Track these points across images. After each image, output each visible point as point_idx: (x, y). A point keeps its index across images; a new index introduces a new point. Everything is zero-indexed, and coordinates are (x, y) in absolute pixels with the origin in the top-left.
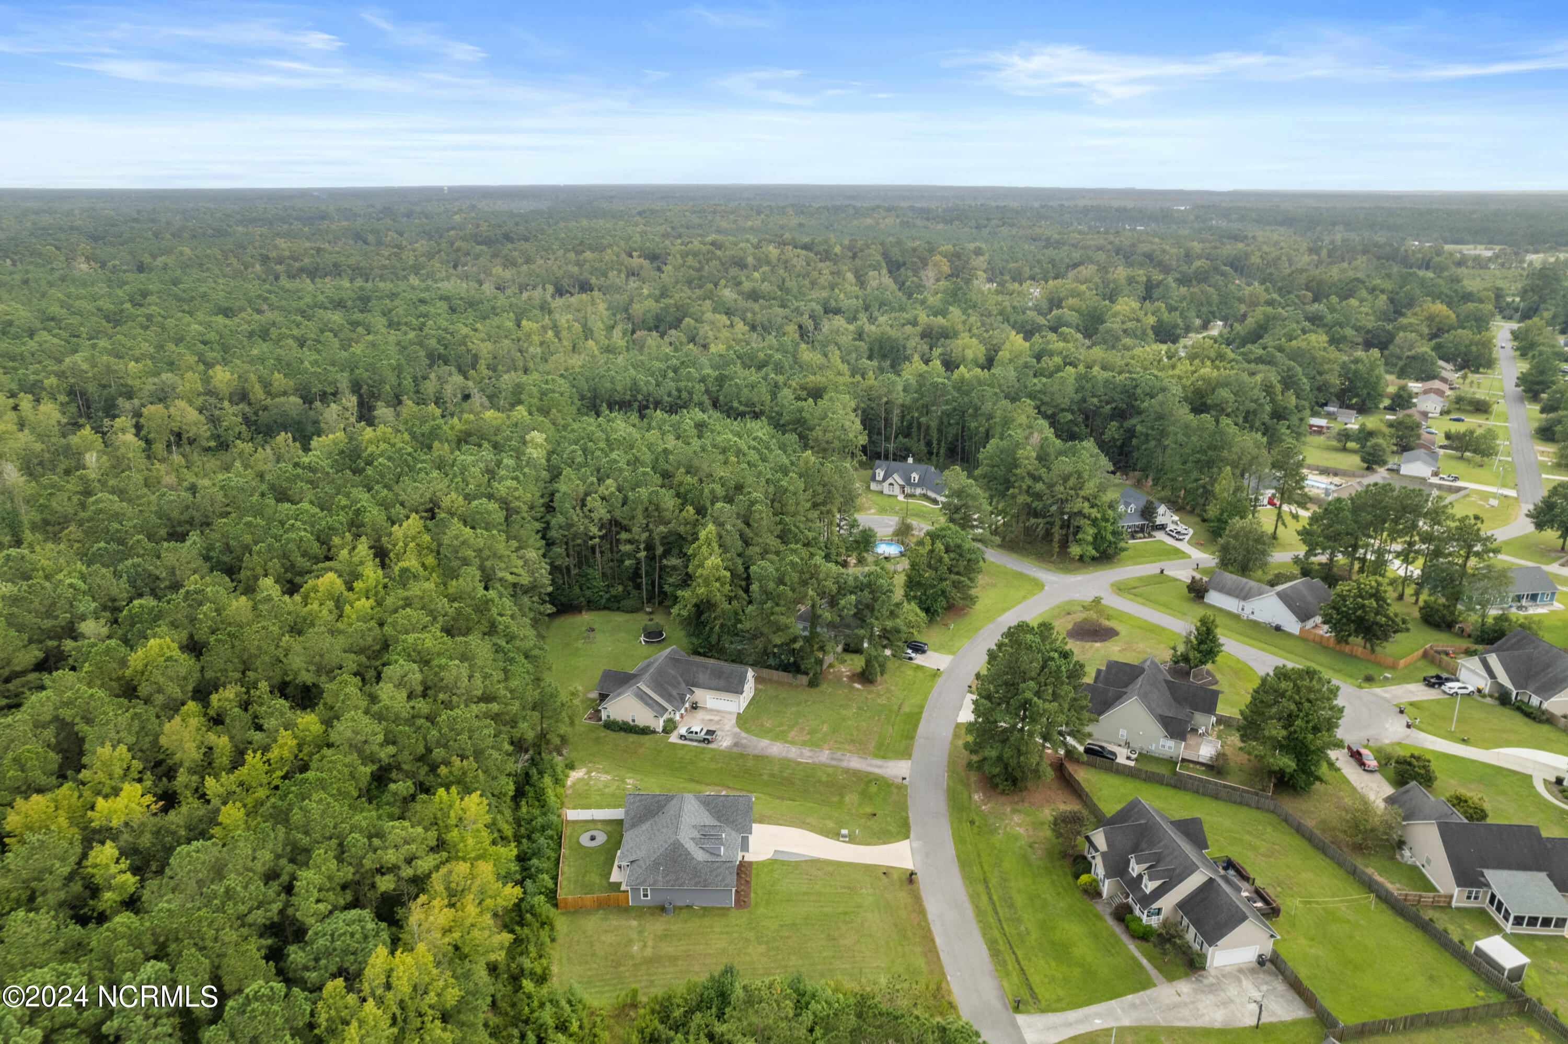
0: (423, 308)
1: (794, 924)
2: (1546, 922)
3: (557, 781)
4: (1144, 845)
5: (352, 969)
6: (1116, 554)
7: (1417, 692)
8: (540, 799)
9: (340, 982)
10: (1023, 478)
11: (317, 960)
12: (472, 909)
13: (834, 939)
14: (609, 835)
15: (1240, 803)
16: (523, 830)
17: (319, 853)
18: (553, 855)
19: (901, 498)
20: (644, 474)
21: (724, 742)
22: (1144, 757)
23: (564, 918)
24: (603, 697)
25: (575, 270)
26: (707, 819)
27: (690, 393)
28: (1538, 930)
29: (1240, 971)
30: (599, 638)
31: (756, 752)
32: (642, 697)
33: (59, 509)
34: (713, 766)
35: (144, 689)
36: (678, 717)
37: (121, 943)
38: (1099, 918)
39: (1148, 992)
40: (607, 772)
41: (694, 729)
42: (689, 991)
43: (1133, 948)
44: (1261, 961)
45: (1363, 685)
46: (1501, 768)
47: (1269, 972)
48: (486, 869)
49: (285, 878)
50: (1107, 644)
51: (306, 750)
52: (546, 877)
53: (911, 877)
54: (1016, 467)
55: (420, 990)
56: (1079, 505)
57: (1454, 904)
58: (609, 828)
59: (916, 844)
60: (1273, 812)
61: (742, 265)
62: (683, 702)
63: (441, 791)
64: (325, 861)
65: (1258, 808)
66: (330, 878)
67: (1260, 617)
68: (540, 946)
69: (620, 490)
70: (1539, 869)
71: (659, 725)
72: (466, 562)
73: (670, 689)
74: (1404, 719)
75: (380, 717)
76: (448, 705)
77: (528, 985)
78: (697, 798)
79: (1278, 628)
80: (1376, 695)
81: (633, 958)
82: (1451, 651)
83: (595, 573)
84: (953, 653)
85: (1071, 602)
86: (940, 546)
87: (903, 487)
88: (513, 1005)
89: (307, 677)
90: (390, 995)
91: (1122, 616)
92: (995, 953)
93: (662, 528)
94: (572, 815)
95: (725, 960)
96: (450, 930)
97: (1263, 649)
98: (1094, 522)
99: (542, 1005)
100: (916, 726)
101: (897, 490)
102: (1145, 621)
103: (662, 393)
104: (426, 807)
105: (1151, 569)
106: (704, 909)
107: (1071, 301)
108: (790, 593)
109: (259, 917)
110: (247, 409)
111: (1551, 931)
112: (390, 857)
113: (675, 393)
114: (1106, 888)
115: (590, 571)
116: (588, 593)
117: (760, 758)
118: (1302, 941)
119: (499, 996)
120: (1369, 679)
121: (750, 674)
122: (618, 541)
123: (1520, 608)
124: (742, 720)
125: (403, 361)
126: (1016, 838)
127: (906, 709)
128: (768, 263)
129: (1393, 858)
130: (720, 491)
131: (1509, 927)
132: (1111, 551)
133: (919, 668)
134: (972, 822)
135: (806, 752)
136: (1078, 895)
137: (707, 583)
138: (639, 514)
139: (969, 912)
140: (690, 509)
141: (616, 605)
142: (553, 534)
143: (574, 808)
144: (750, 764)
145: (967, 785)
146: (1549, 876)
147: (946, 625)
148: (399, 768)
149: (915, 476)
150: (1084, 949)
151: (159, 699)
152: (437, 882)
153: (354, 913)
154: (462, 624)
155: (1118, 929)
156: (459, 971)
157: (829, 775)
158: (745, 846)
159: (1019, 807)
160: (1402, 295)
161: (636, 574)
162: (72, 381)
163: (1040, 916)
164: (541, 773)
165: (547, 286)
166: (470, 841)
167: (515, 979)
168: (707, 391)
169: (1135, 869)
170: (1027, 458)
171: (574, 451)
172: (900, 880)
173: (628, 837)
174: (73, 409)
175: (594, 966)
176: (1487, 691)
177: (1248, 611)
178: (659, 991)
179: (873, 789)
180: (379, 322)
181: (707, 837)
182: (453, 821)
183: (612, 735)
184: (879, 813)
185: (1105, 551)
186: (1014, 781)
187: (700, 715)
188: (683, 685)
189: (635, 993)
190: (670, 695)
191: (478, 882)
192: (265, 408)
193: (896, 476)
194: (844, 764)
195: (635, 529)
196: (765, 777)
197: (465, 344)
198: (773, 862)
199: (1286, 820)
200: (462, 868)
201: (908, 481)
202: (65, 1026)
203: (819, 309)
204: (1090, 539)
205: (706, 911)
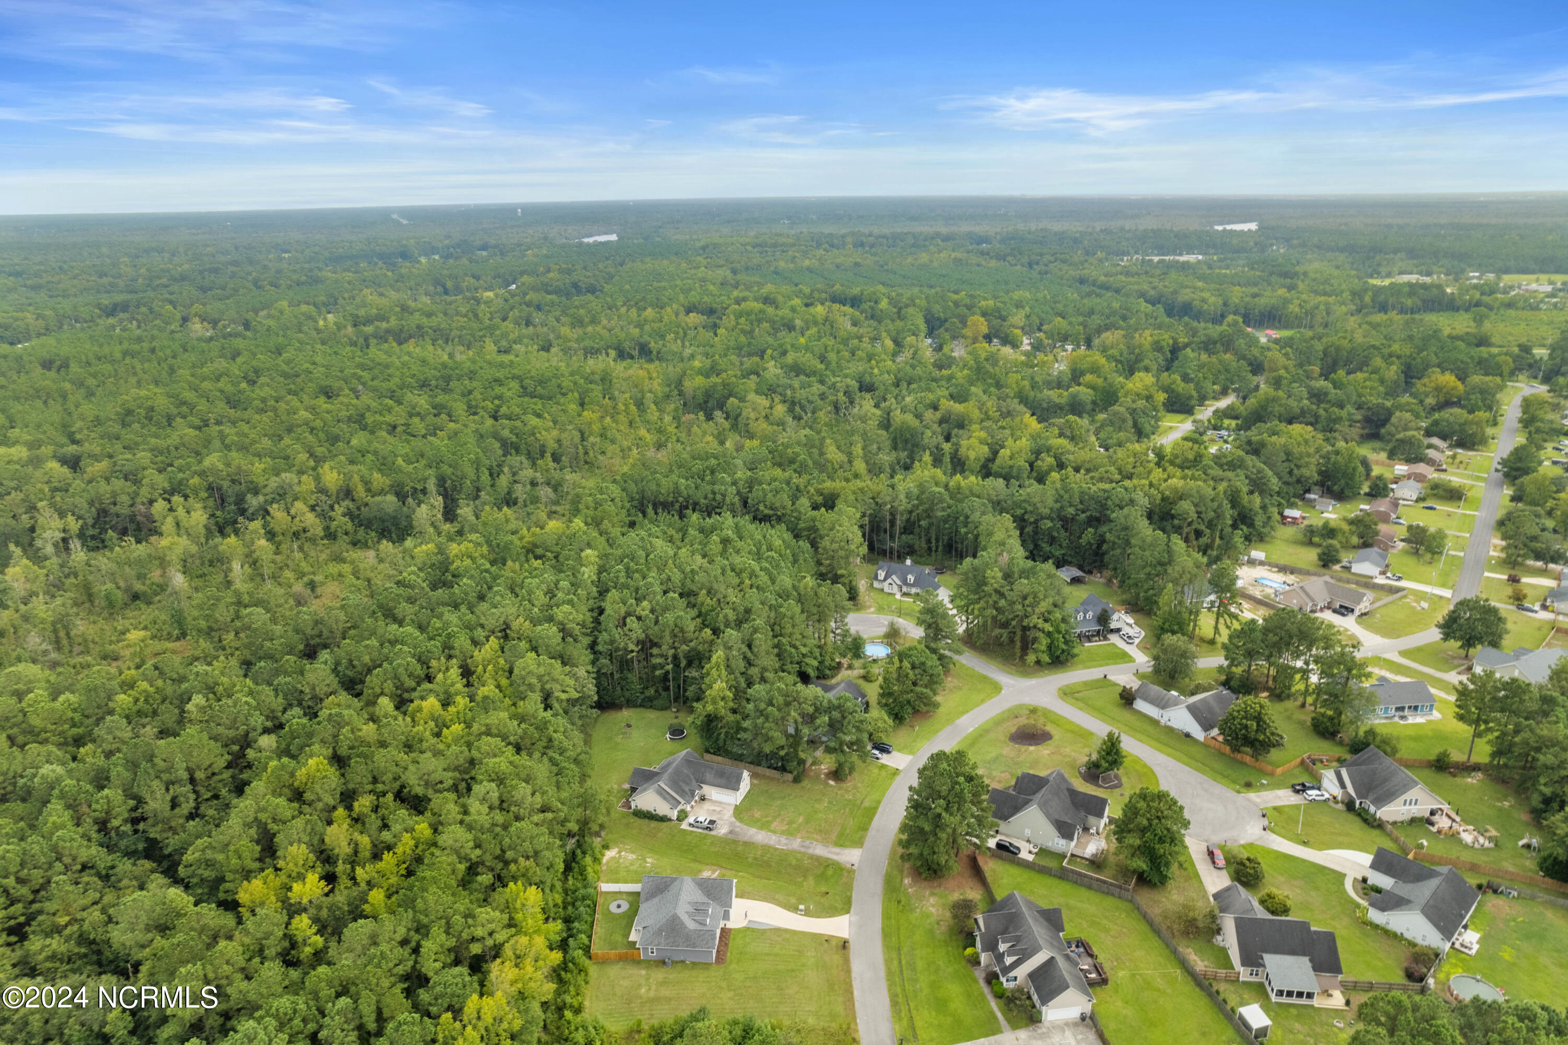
0: (498, 390)
1: (755, 978)
2: (1300, 995)
3: (596, 860)
4: (1011, 929)
5: (457, 1006)
6: (1067, 660)
7: (1284, 797)
8: (582, 872)
9: (449, 1015)
10: (990, 595)
11: (436, 999)
12: (529, 969)
13: (782, 989)
14: (631, 904)
15: (1108, 893)
16: (569, 899)
17: (434, 930)
18: (589, 919)
19: (898, 596)
20: (673, 599)
21: (722, 830)
22: (1043, 852)
23: (595, 967)
24: (633, 790)
25: (636, 332)
26: (700, 897)
27: (724, 496)
28: (1294, 1000)
29: (1067, 1024)
30: (635, 733)
31: (746, 839)
32: (662, 793)
33: (221, 618)
34: (712, 849)
35: (308, 796)
36: (689, 809)
37: (323, 984)
38: (975, 981)
39: (996, 1037)
40: (633, 852)
41: (700, 819)
42: (676, 1022)
43: (994, 1004)
44: (1083, 1018)
45: (1243, 790)
46: (1325, 868)
47: (1087, 1026)
48: (540, 942)
49: (413, 944)
50: (1040, 747)
51: (421, 847)
52: (583, 936)
53: (845, 944)
54: (986, 584)
55: (498, 1020)
56: (1034, 620)
57: (1241, 979)
58: (631, 899)
59: (854, 918)
60: (1131, 901)
61: (790, 328)
62: (693, 796)
63: (511, 884)
64: (438, 935)
65: (1120, 897)
66: (442, 946)
67: (1175, 724)
68: (578, 987)
69: (652, 611)
70: (1304, 955)
71: (674, 815)
72: (531, 687)
73: (683, 786)
74: (1265, 822)
75: (470, 828)
76: (518, 818)
77: (568, 1014)
78: (694, 880)
79: (1188, 735)
80: (1249, 800)
81: (641, 998)
82: (1324, 758)
83: (633, 677)
84: (911, 752)
85: (1021, 706)
86: (906, 664)
87: (900, 588)
88: (558, 1028)
89: (419, 790)
90: (480, 1024)
91: (1057, 720)
92: (894, 1003)
93: (684, 647)
94: (605, 887)
95: (704, 1002)
96: (516, 981)
97: (1169, 755)
98: (1049, 634)
99: (577, 1029)
100: (871, 819)
101: (895, 589)
102: (1078, 726)
103: (699, 496)
104: (501, 895)
105: (1095, 673)
106: (693, 963)
107: (1089, 378)
108: (777, 713)
109: (400, 970)
110: (351, 505)
111: (1304, 1001)
112: (479, 932)
113: (710, 496)
114: (984, 958)
115: (630, 676)
116: (627, 694)
117: (748, 844)
118: (1119, 1004)
119: (548, 1021)
120: (1248, 785)
121: (746, 774)
122: (652, 655)
123: (1402, 718)
124: (739, 811)
125: (481, 455)
126: (928, 916)
127: (867, 804)
128: (816, 323)
129: (1209, 941)
130: (732, 616)
131: (1273, 998)
132: (1062, 658)
133: (883, 766)
134: (899, 902)
135: (783, 840)
136: (964, 963)
137: (714, 702)
138: (667, 633)
139: (882, 973)
140: (708, 631)
141: (649, 704)
142: (600, 648)
143: (607, 882)
144: (740, 848)
145: (901, 871)
146: (1311, 961)
147: (912, 727)
148: (483, 863)
149: (911, 578)
150: (958, 1004)
151: (320, 805)
152: (508, 950)
153: (458, 969)
154: (527, 742)
155: (986, 990)
156: (522, 1008)
157: (798, 860)
158: (726, 916)
159: (937, 891)
160: (1419, 360)
161: (665, 677)
162: (211, 479)
163: (933, 978)
164: (584, 853)
165: (610, 351)
166: (530, 921)
167: (560, 1009)
168: (739, 493)
169: (1002, 947)
170: (993, 578)
171: (619, 571)
172: (837, 946)
173: (644, 908)
174: (211, 503)
175: (614, 1002)
176: (1339, 798)
177: (1165, 718)
178: (655, 1022)
179: (830, 872)
180: (460, 408)
181: (699, 910)
182: (518, 905)
183: (639, 821)
184: (831, 892)
185: (1058, 657)
186: (935, 872)
187: (706, 806)
188: (694, 782)
189: (639, 1023)
190: (683, 791)
191: (534, 949)
192: (366, 505)
193: (894, 577)
194: (810, 851)
195: (664, 647)
196: (750, 860)
197: (534, 434)
198: (746, 929)
199: (1138, 909)
200: (524, 940)
201: (905, 582)
202: (298, 1033)
203: (854, 384)
204: (1043, 648)
205: (694, 965)
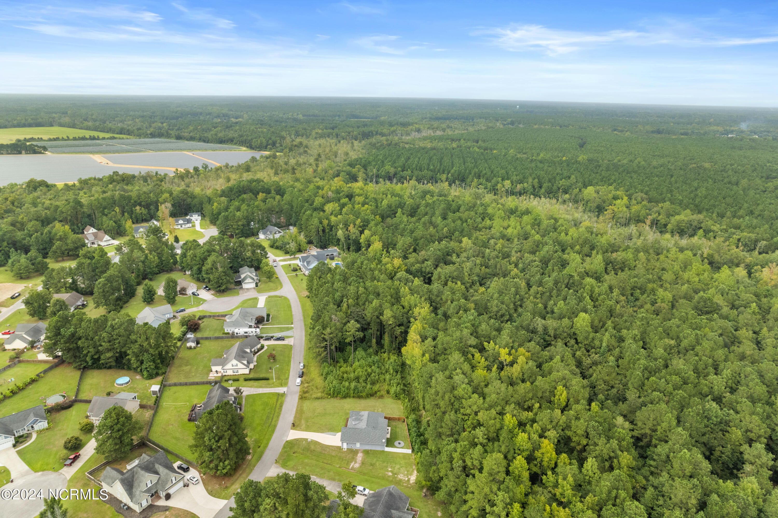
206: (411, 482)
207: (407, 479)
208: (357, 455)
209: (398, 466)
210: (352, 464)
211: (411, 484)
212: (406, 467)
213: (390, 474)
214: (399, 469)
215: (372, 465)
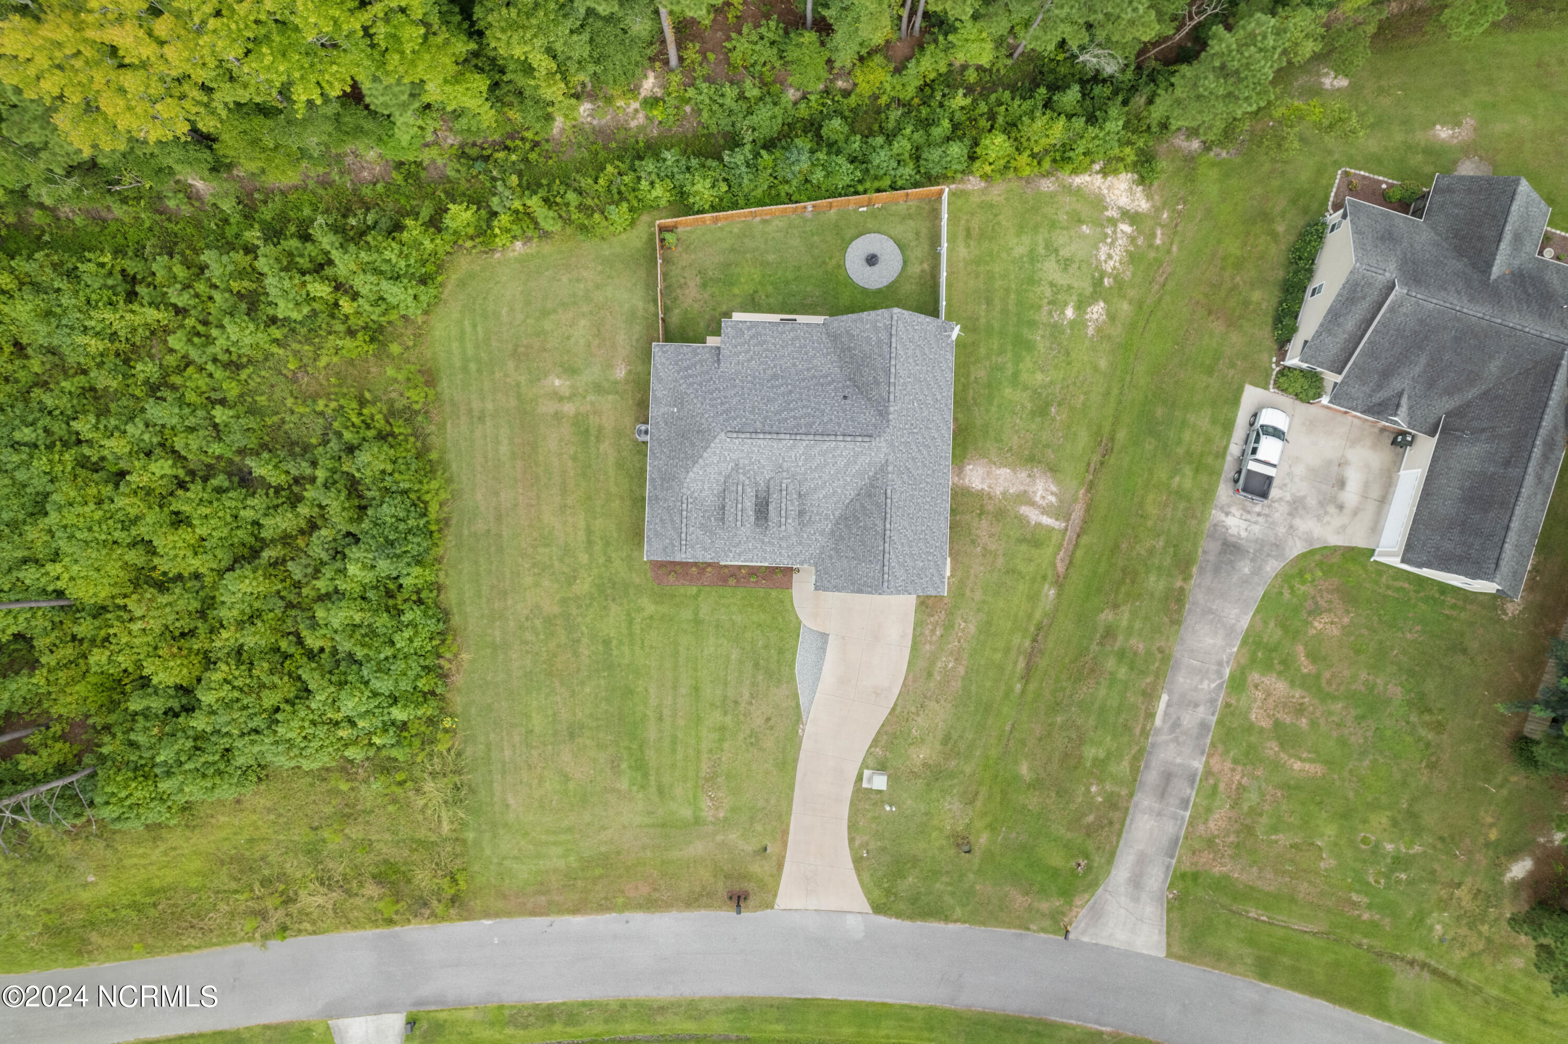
13: (572, 735)
59: (854, 926)
81: (535, 380)
135: (1196, 714)
144: (1155, 583)
157: (1101, 761)
172: (743, 877)
175: (520, 317)
206: (1143, 205)
207: (1126, 228)
208: (979, 495)
209: (1050, 270)
210: (1034, 516)
211: (1158, 210)
212: (1053, 225)
213: (1097, 311)
214: (1066, 264)
215: (1041, 411)
